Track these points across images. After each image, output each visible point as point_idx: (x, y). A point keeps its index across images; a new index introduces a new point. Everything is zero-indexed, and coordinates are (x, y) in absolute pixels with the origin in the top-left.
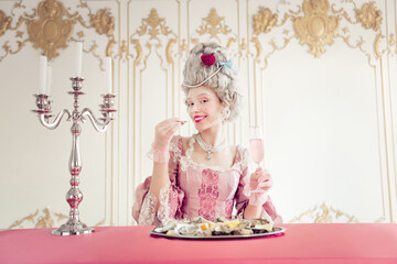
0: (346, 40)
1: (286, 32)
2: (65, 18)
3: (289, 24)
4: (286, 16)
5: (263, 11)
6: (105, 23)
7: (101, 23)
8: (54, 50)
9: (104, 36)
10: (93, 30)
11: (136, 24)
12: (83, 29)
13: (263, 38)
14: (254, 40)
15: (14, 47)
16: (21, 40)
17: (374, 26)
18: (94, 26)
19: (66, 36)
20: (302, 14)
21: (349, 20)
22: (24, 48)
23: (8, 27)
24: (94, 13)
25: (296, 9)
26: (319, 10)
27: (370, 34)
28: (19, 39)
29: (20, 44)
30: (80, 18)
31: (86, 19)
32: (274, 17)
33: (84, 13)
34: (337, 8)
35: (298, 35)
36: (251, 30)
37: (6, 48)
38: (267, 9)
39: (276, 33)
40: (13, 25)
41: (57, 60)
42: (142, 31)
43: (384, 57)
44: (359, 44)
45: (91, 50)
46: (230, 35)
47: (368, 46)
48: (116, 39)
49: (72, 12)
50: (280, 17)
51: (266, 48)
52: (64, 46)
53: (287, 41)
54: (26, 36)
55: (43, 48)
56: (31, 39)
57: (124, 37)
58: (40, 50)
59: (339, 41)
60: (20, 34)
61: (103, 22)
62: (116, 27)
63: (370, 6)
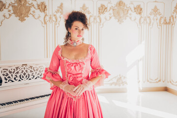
0: (130, 18)
1: (110, 14)
2: (27, 5)
3: (111, 11)
4: (110, 8)
5: (102, 6)
6: (43, 8)
7: (42, 8)
8: (24, 17)
9: (43, 13)
10: (39, 10)
11: (55, 9)
12: (34, 10)
13: (102, 16)
14: (99, 16)
15: (7, 16)
16: (10, 13)
17: (140, 13)
18: (39, 8)
19: (28, 12)
20: (116, 8)
21: (132, 11)
22: (11, 17)
23: (5, 8)
24: (39, 3)
25: (114, 6)
26: (122, 7)
27: (138, 16)
28: (9, 13)
29: (10, 15)
30: (33, 5)
31: (36, 6)
32: (106, 8)
33: (35, 3)
34: (128, 6)
35: (114, 16)
36: (98, 13)
37: (4, 16)
38: (104, 5)
39: (107, 14)
40: (7, 7)
41: (25, 22)
42: (57, 11)
43: (142, 25)
44: (135, 20)
45: (38, 18)
46: (90, 14)
47: (138, 21)
48: (48, 14)
49: (30, 3)
50: (108, 9)
51: (103, 20)
52: (28, 16)
53: (110, 18)
54: (12, 12)
55: (19, 17)
56: (14, 13)
57: (51, 13)
58: (18, 18)
59: (128, 18)
60: (9, 11)
61: (43, 7)
62: (48, 10)
63: (139, 6)
